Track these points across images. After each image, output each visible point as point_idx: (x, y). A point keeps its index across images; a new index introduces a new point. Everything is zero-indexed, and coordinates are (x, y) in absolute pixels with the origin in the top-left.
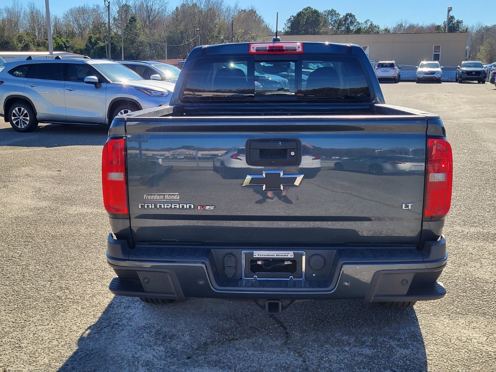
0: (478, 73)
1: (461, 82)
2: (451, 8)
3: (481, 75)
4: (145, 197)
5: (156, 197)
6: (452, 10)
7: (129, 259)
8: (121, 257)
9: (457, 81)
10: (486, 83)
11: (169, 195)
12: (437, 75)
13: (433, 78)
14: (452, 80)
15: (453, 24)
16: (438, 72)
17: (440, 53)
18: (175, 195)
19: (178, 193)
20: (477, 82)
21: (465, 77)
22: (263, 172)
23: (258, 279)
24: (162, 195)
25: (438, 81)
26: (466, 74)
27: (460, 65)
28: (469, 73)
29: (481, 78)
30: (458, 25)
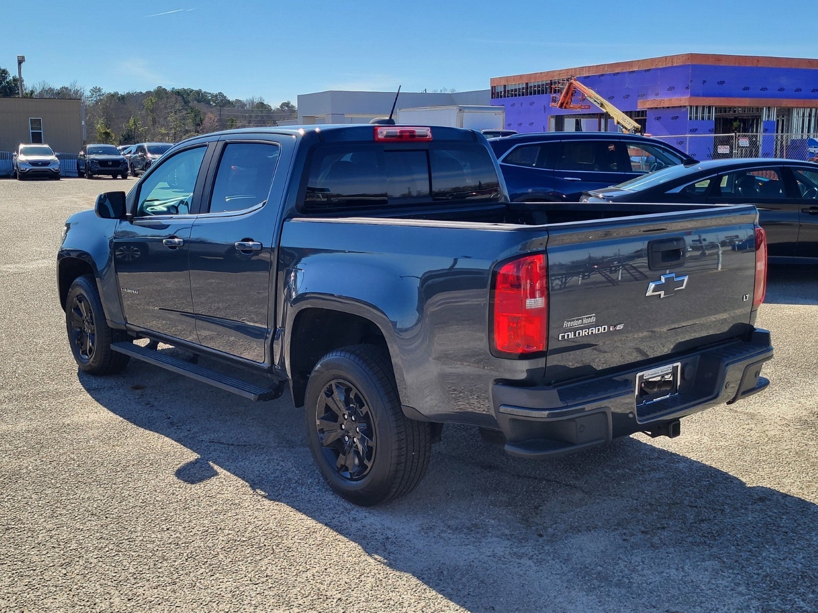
0: (116, 163)
1: (90, 177)
2: (23, 57)
3: (120, 166)
4: (565, 324)
5: (576, 324)
6: (24, 61)
7: (568, 406)
8: (561, 404)
9: (81, 176)
10: (128, 178)
11: (587, 318)
12: (53, 167)
13: (47, 171)
15: (7, 82)
16: (54, 162)
17: (42, 131)
18: (591, 317)
19: (594, 315)
20: (110, 177)
21: (97, 169)
22: (662, 277)
23: (647, 403)
24: (580, 319)
25: (54, 176)
26: (98, 165)
27: (84, 149)
28: (103, 163)
29: (121, 170)
30: (16, 85)
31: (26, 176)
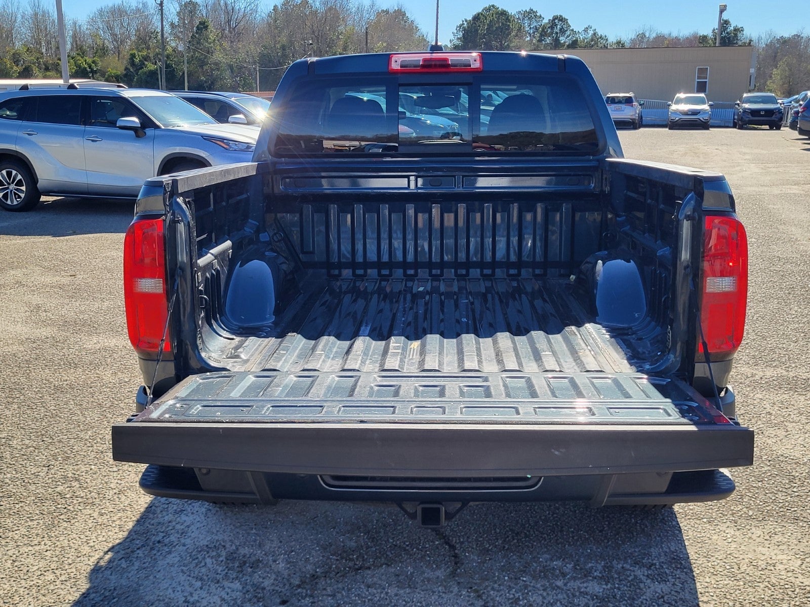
0: (769, 112)
1: (741, 128)
2: (725, 6)
3: (774, 116)
6: (726, 9)
9: (734, 127)
10: (781, 129)
12: (702, 116)
13: (696, 121)
14: (726, 125)
15: (727, 33)
16: (704, 111)
17: (707, 80)
20: (767, 127)
21: (747, 119)
25: (703, 125)
26: (750, 114)
27: (740, 99)
28: (755, 112)
29: (774, 120)
30: (736, 35)
31: (676, 125)
